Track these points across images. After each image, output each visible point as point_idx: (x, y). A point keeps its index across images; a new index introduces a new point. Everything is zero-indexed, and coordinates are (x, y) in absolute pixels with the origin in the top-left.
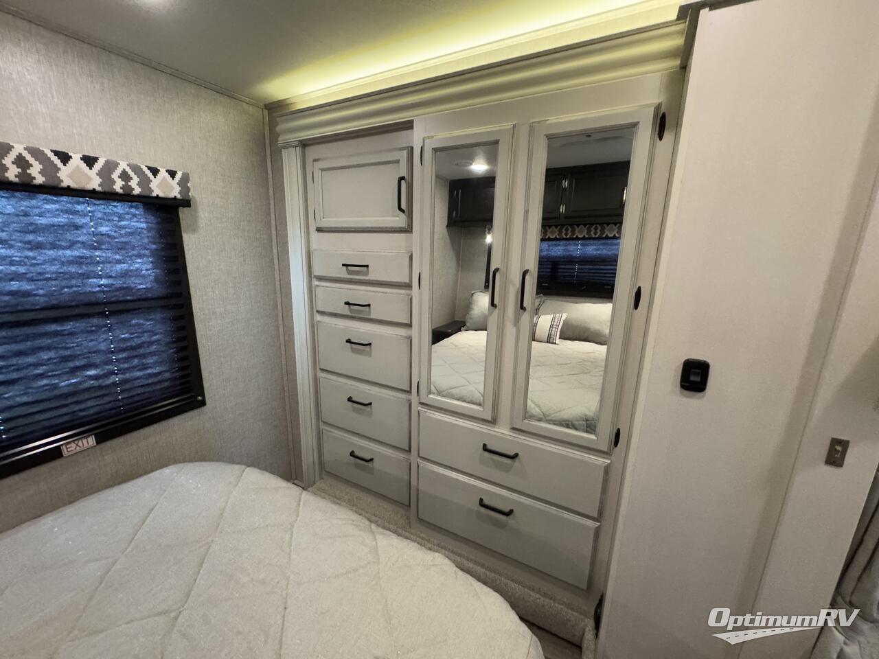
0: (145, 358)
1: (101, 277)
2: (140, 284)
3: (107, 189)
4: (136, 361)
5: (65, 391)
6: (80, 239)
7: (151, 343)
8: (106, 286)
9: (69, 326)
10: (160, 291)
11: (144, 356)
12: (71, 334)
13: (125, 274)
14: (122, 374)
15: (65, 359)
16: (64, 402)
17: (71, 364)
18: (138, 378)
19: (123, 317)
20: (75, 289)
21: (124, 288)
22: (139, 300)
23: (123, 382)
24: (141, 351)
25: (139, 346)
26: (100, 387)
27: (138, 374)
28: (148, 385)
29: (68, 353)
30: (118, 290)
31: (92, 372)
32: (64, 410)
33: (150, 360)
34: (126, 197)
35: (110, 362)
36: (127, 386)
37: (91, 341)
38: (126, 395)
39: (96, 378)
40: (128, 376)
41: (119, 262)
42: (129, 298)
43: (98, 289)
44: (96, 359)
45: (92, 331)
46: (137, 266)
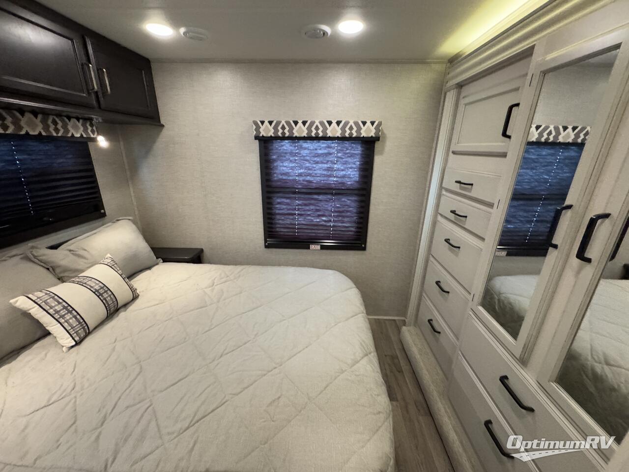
0: (344, 218)
1: (334, 177)
2: (349, 182)
3: (343, 136)
4: (340, 218)
5: (316, 223)
6: (330, 160)
7: (348, 211)
8: (336, 181)
9: (320, 197)
10: (356, 186)
11: (343, 217)
12: (321, 201)
13: (344, 176)
14: (334, 223)
15: (317, 210)
16: (313, 228)
17: (319, 213)
18: (339, 226)
19: (340, 196)
20: (325, 181)
21: (342, 183)
22: (347, 189)
23: (334, 226)
24: (343, 214)
25: (343, 212)
26: (326, 226)
27: (340, 224)
28: (343, 231)
29: (318, 208)
30: (340, 183)
31: (324, 218)
32: (313, 231)
33: (346, 219)
34: (350, 139)
35: (330, 216)
36: (335, 229)
37: (326, 205)
38: (334, 232)
39: (325, 221)
40: (336, 224)
41: (343, 170)
42: (343, 188)
43: (333, 182)
44: (327, 213)
45: (327, 201)
46: (349, 172)
